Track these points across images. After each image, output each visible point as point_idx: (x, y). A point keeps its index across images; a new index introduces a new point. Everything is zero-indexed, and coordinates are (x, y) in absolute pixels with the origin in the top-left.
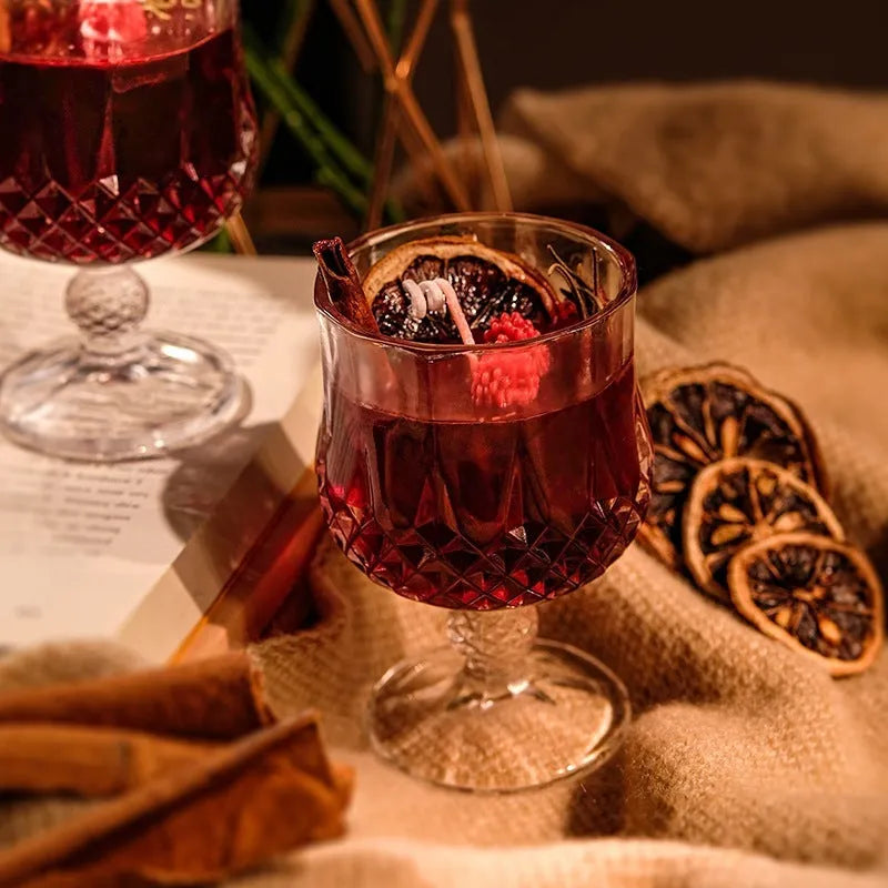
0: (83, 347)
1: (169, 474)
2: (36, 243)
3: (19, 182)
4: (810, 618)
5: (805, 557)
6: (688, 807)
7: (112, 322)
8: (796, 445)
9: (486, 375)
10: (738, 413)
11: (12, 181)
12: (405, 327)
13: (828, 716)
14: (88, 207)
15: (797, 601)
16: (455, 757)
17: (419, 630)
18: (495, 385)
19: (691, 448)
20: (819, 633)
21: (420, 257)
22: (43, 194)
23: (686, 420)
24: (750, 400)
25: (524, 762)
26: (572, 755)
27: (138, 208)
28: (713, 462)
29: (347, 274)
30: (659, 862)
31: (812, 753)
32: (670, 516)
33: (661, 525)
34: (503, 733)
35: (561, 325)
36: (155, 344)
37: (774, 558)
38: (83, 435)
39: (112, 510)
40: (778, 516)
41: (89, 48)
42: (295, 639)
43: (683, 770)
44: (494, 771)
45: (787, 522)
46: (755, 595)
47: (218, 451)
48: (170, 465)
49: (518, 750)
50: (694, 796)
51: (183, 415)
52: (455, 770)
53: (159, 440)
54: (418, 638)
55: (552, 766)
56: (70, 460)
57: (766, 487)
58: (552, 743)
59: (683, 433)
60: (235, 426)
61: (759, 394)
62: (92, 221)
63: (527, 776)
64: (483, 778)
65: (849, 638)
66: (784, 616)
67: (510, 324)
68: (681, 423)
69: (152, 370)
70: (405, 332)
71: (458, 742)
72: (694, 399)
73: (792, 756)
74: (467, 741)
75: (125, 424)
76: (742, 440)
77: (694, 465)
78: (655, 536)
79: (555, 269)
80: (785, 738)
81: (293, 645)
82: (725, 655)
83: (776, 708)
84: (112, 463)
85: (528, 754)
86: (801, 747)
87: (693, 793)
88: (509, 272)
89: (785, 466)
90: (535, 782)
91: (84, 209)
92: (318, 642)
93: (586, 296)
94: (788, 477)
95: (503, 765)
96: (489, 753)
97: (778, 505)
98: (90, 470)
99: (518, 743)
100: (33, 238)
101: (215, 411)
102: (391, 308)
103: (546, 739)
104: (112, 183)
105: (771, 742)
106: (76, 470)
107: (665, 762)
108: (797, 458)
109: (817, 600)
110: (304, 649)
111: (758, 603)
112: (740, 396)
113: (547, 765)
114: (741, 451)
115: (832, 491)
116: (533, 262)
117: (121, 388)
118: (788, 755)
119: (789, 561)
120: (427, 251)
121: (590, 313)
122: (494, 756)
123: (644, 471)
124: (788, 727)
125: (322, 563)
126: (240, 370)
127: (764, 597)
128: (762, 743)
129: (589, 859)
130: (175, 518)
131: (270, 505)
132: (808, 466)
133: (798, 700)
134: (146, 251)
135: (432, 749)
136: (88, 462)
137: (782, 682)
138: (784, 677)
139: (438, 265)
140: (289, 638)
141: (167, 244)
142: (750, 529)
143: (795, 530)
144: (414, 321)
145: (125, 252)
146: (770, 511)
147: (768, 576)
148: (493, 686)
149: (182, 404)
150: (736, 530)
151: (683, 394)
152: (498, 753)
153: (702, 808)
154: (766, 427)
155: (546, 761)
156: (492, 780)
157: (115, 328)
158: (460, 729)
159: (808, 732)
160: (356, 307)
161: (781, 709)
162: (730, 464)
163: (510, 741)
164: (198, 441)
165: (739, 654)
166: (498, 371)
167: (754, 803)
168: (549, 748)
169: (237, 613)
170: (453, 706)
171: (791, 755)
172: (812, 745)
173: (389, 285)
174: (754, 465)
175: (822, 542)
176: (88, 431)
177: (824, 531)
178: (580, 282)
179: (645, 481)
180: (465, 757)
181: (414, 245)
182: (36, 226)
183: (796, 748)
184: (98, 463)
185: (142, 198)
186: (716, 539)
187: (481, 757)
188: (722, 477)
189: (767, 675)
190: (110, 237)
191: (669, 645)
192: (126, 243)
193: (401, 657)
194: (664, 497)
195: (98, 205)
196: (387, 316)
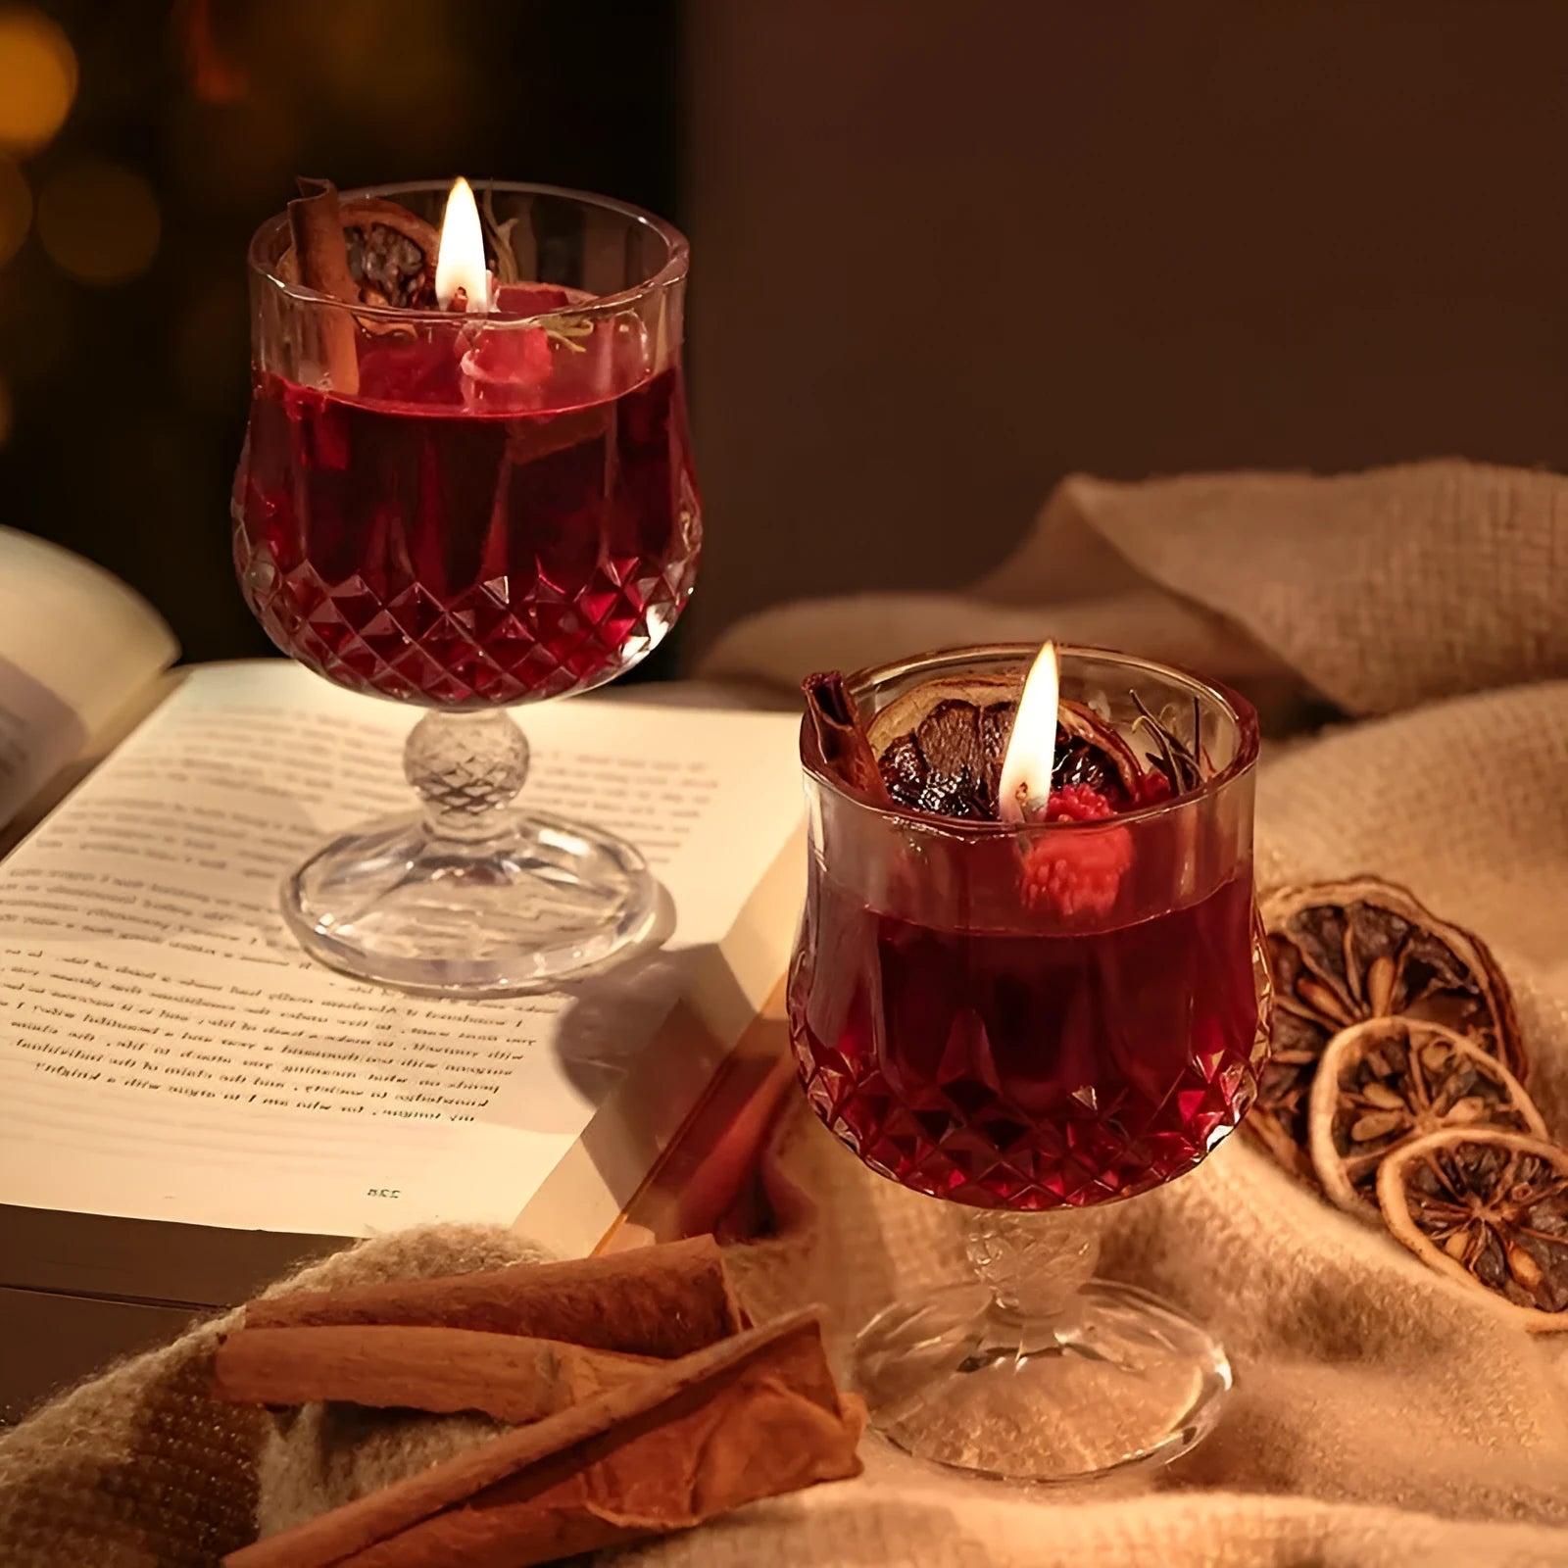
0: (427, 829)
1: (560, 1015)
2: (385, 670)
3: (366, 580)
4: (1496, 1247)
5: (1489, 1161)
6: (1318, 1480)
7: (476, 792)
8: (1480, 999)
9: (1044, 870)
10: (1395, 949)
11: (357, 580)
12: (921, 802)
13: (1517, 1374)
14: (464, 620)
15: (1475, 1224)
16: (976, 1434)
17: (916, 1264)
18: (1056, 884)
19: (1322, 999)
20: (1508, 1270)
21: (945, 702)
22: (399, 600)
23: (1318, 959)
24: (1413, 930)
25: (1076, 1442)
26: (1146, 1433)
27: (536, 623)
28: (1356, 1021)
29: (848, 721)
30: (1283, 1521)
31: (1495, 1422)
32: (1292, 1100)
33: (1277, 1113)
34: (1044, 1402)
35: (1147, 803)
36: (531, 826)
37: (1444, 1160)
38: (430, 956)
39: (481, 1062)
40: (1451, 1102)
41: (469, 391)
42: (751, 1250)
43: (1312, 1435)
44: (1033, 1453)
45: (1462, 1111)
46: (1416, 1213)
47: (631, 983)
48: (561, 1003)
49: (1068, 1425)
50: (1329, 1466)
51: (576, 932)
52: (977, 1451)
53: (541, 966)
54: (913, 1273)
55: (1117, 1446)
56: (413, 993)
57: (1435, 1060)
58: (1116, 1417)
59: (1314, 979)
60: (652, 950)
61: (1424, 923)
62: (470, 641)
63: (1082, 1459)
64: (1016, 1460)
65: (1553, 1280)
66: (1458, 1242)
67: (1076, 801)
68: (1309, 962)
69: (528, 864)
70: (922, 809)
71: (980, 1414)
72: (1329, 927)
73: (1466, 1425)
74: (994, 1412)
75: (491, 941)
76: (1400, 991)
77: (1329, 1025)
78: (1268, 1128)
79: (1144, 722)
80: (1456, 1402)
81: (748, 1258)
82: (1371, 1293)
83: (1445, 1364)
84: (476, 998)
85: (1081, 1430)
86: (1478, 1415)
87: (1326, 1461)
88: (1072, 727)
89: (1464, 1033)
90: (1093, 1467)
91: (460, 623)
92: (783, 1258)
93: (1182, 762)
94: (1467, 1046)
95: (1047, 1444)
96: (1026, 1429)
97: (1452, 1085)
98: (444, 1007)
99: (1066, 1415)
100: (380, 662)
101: (622, 928)
102: (902, 774)
103: (1109, 1412)
104: (501, 588)
105: (1436, 1407)
106: (422, 1006)
107: (1287, 1426)
108: (1482, 1019)
109: (1506, 1223)
110: (764, 1267)
111: (1420, 1225)
112: (1398, 925)
113: (1108, 1447)
114: (1396, 1008)
115: (1531, 1067)
116: (1106, 715)
117: (481, 891)
118: (1460, 1423)
119: (1466, 1167)
120: (956, 694)
121: (1189, 787)
122: (1033, 1433)
123: (1263, 1017)
124: (1460, 1388)
125: (781, 1152)
126: (656, 871)
127: (1429, 1215)
128: (1423, 1407)
129: (1188, 1514)
130: (580, 1073)
131: (707, 1065)
132: (1497, 1031)
133: (1477, 1354)
134: (541, 687)
135: (940, 1423)
136: (439, 996)
137: (1454, 1330)
138: (1455, 1321)
139: (970, 715)
140: (743, 1248)
141: (575, 677)
142: (1409, 1120)
143: (1475, 1123)
144: (934, 794)
145: (509, 688)
146: (1439, 1093)
147: (1435, 1187)
148: (1030, 1335)
149: (573, 916)
150: (1392, 1120)
151: (1314, 919)
152: (1039, 1430)
153: (1338, 1480)
154: (1434, 972)
155: (1109, 1442)
156: (1030, 1462)
157: (480, 800)
158: (981, 1396)
159: (1490, 1394)
160: (860, 768)
161: (1451, 1364)
162: (1380, 1024)
163: (1056, 1413)
164: (598, 969)
165: (1391, 1294)
166: (1061, 864)
167: (1412, 1472)
168: (1112, 1424)
169: (669, 1210)
170: (971, 1365)
171: (1464, 1421)
172: (1495, 1411)
173: (899, 742)
174: (1418, 1027)
175: (1516, 1140)
176: (437, 951)
177: (1519, 1124)
178: (1174, 743)
179: (1264, 1031)
180: (990, 1435)
181: (936, 685)
182: (387, 645)
183: (1474, 1415)
184: (455, 998)
185: (540, 609)
186: (1358, 1132)
187: (1013, 1435)
188: (1369, 1042)
189: (1432, 1323)
190: (492, 663)
191: (1290, 1279)
192: (514, 673)
193: (889, 1299)
194: (1283, 1071)
195: (478, 618)
196: (896, 788)
